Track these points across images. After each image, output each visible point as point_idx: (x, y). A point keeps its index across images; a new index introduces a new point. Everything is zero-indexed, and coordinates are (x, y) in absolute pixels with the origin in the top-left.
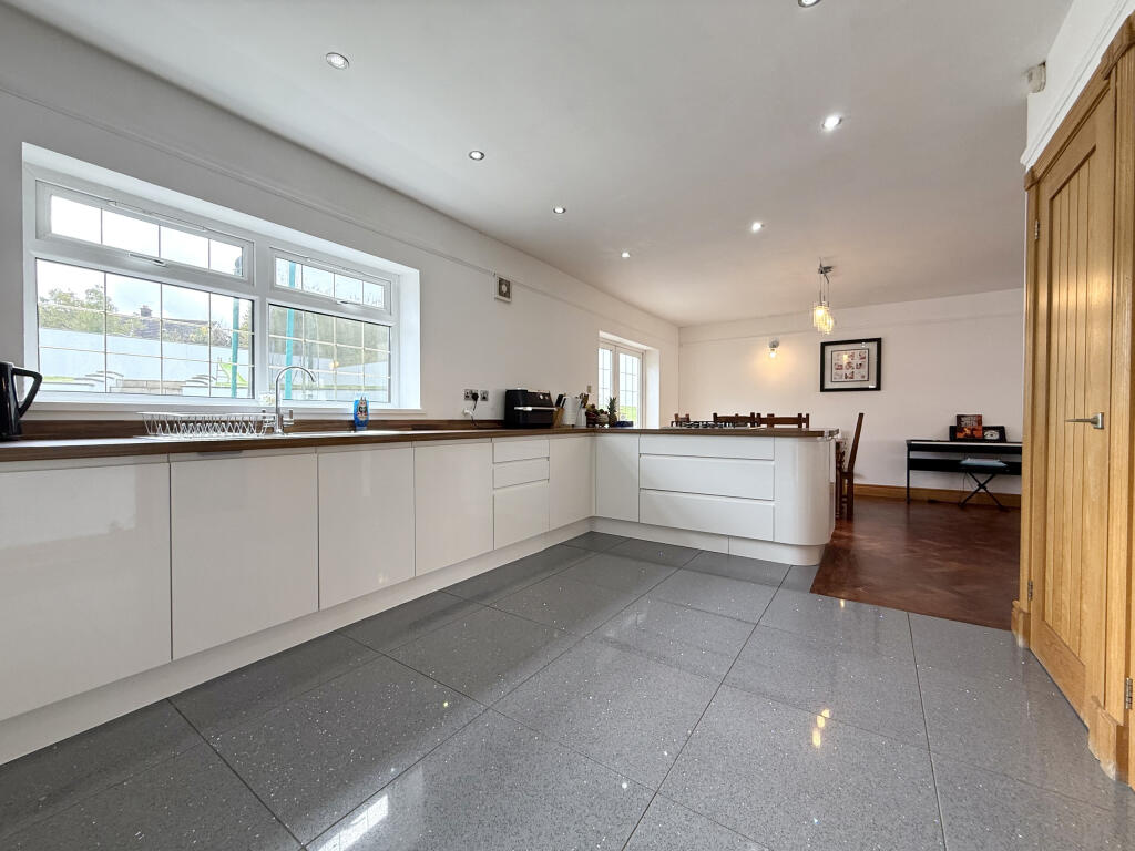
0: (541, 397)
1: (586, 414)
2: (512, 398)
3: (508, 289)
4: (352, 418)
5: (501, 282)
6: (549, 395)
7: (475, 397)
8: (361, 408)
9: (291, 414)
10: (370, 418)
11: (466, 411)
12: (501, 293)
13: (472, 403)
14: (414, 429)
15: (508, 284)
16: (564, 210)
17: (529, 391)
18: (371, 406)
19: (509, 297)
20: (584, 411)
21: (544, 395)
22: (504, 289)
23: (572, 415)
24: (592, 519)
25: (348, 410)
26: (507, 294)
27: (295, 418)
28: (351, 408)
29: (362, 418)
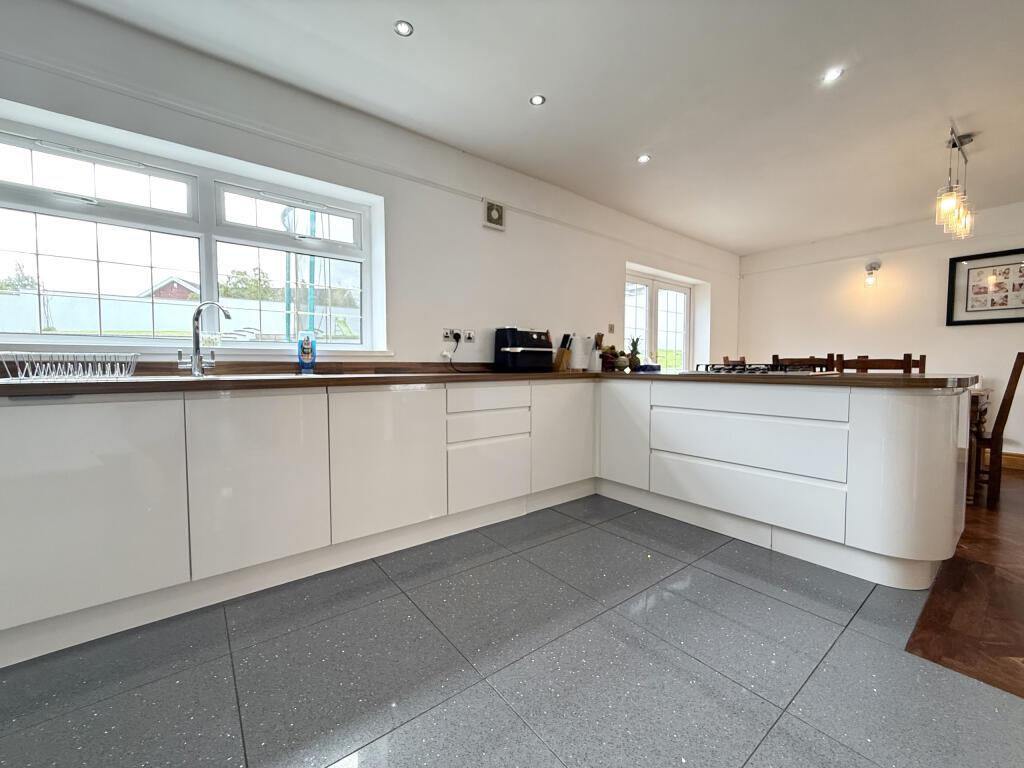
0: (535, 336)
1: (601, 356)
2: (503, 337)
3: (501, 217)
4: (297, 360)
5: (490, 207)
6: (546, 334)
7: (457, 337)
8: (306, 348)
9: (213, 355)
10: (317, 360)
11: (445, 353)
12: (490, 219)
13: (453, 344)
14: (376, 373)
15: (500, 209)
16: (544, 99)
17: (519, 329)
18: (318, 348)
19: (501, 225)
20: (598, 353)
21: (539, 334)
22: (495, 215)
23: (582, 358)
24: (597, 480)
25: (291, 351)
26: (499, 221)
27: (217, 359)
28: (295, 349)
29: (307, 360)
